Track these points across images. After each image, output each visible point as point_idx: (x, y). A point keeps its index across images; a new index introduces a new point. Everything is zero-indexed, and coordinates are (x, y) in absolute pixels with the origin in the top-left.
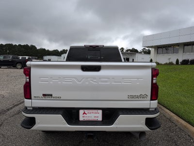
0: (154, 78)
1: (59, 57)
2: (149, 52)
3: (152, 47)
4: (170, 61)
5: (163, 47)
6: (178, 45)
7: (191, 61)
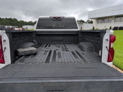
0: (111, 44)
1: (33, 26)
2: (92, 22)
3: (94, 19)
4: (106, 28)
5: (102, 19)
6: (111, 17)
7: (120, 27)
